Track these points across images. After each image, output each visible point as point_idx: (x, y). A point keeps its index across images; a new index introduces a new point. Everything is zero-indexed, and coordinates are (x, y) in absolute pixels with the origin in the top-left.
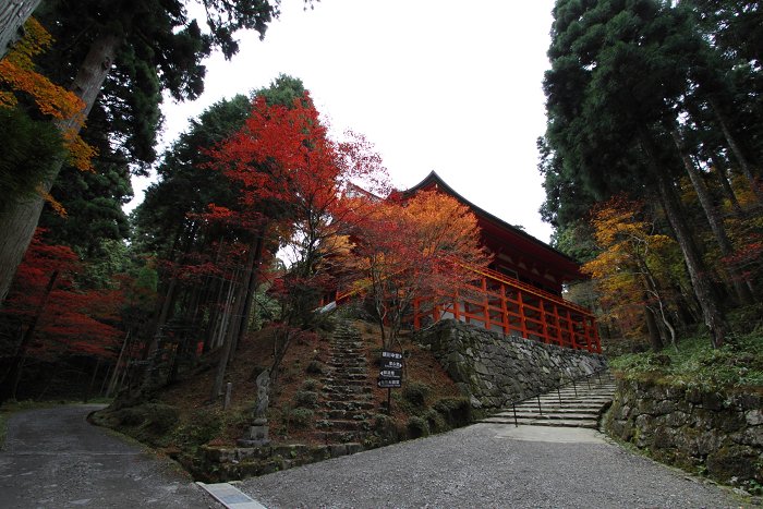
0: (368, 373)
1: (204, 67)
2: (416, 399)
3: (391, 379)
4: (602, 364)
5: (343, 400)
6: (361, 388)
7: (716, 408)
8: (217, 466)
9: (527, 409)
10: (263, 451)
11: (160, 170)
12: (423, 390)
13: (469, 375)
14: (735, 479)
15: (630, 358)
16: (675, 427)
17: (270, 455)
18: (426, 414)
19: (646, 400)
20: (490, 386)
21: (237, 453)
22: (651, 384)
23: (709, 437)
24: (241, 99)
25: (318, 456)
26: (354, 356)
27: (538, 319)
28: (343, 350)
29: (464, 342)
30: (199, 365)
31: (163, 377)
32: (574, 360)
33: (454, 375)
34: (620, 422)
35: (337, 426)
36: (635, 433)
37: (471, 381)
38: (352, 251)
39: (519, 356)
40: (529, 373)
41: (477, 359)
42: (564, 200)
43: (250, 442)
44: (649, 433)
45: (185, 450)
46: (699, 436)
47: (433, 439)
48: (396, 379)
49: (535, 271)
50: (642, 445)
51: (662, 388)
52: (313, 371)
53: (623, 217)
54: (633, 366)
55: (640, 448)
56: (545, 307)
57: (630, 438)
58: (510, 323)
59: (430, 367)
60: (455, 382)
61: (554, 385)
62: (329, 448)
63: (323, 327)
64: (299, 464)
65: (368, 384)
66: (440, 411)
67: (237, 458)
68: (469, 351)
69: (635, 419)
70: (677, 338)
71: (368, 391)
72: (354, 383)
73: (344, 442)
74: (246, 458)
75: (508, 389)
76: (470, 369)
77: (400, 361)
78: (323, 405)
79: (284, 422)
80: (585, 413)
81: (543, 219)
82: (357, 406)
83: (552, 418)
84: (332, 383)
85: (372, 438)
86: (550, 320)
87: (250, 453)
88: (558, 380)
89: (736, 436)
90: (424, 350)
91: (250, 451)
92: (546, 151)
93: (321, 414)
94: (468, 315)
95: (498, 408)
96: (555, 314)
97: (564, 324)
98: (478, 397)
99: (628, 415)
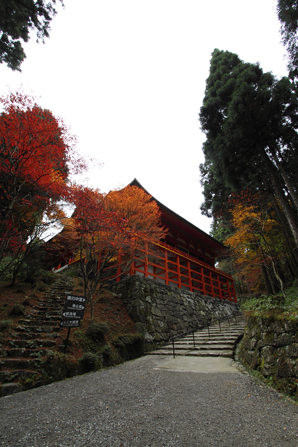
2: (97, 337)
3: (72, 319)
4: (237, 309)
5: (29, 338)
6: (51, 327)
9: (186, 343)
13: (146, 317)
15: (255, 301)
16: (293, 358)
18: (103, 349)
19: (269, 333)
20: (162, 324)
22: (272, 320)
27: (200, 280)
28: (53, 297)
29: (145, 291)
32: (221, 306)
33: (135, 316)
34: (249, 352)
35: (7, 365)
36: (260, 362)
37: (147, 321)
39: (185, 303)
40: (191, 315)
41: (154, 305)
44: (272, 363)
48: (76, 320)
49: (199, 250)
50: (267, 374)
51: (281, 322)
52: (16, 313)
53: (249, 208)
54: (257, 306)
55: (266, 376)
56: (204, 272)
57: (257, 367)
58: (182, 282)
59: (118, 310)
60: (135, 322)
61: (207, 323)
66: (117, 346)
68: (148, 299)
69: (260, 349)
70: (285, 287)
71: (55, 330)
72: (48, 324)
75: (175, 326)
76: (147, 312)
80: (225, 344)
83: (202, 349)
84: (28, 323)
85: (35, 377)
86: (207, 281)
88: (210, 320)
90: (116, 297)
92: (204, 172)
94: (155, 275)
95: (166, 341)
96: (210, 277)
97: (216, 283)
98: (151, 333)
99: (255, 346)
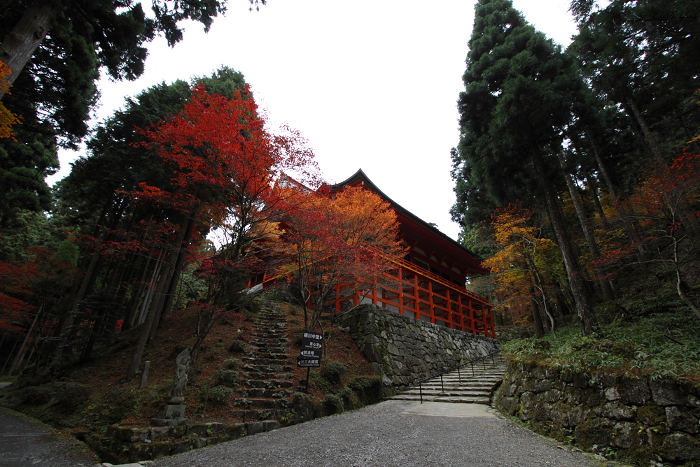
0: (289, 352)
1: (145, 50)
2: (333, 378)
3: (311, 359)
4: (495, 347)
5: (263, 378)
6: (281, 367)
7: (582, 386)
8: (128, 446)
9: (432, 387)
10: (178, 429)
11: (90, 145)
12: (340, 369)
13: (382, 356)
14: (595, 446)
15: (518, 343)
16: (551, 403)
17: (185, 434)
18: (342, 391)
19: (529, 379)
20: (401, 366)
21: (150, 432)
22: (533, 366)
23: (577, 411)
24: (181, 85)
25: (235, 433)
26: (277, 337)
27: (445, 306)
28: (266, 330)
29: (380, 325)
30: (117, 342)
31: (76, 354)
32: (473, 343)
33: (369, 356)
34: (508, 399)
35: (255, 404)
36: (519, 408)
37: (384, 362)
38: (281, 237)
39: (427, 339)
40: (435, 354)
41: (391, 341)
42: (472, 203)
43: (165, 421)
44: (530, 408)
45: (94, 430)
46: (570, 410)
47: (346, 416)
48: (315, 359)
49: (444, 264)
50: (525, 418)
51: (542, 369)
52: (236, 350)
53: (517, 221)
54: (520, 349)
55: (524, 421)
56: (451, 296)
57: (515, 413)
58: (421, 309)
59: (348, 347)
60: (370, 362)
61: (455, 365)
62: (246, 426)
63: (248, 308)
64: (214, 442)
65: (288, 364)
66: (354, 389)
67: (150, 437)
68: (383, 334)
69: (520, 395)
70: (556, 326)
71: (287, 370)
72: (275, 363)
73: (261, 419)
74: (159, 436)
75: (416, 368)
76: (383, 350)
77: (320, 341)
78: (244, 383)
79: (203, 400)
80: (480, 390)
81: (453, 219)
82: (276, 384)
83: (452, 395)
84: (253, 362)
85: (289, 415)
86: (455, 307)
87: (164, 432)
88: (459, 361)
89: (598, 410)
90: (343, 332)
91: (164, 430)
92: (458, 161)
93: (240, 392)
94: (384, 301)
95: (406, 386)
96: (459, 303)
97: (466, 312)
98: (389, 376)
99: (515, 392)
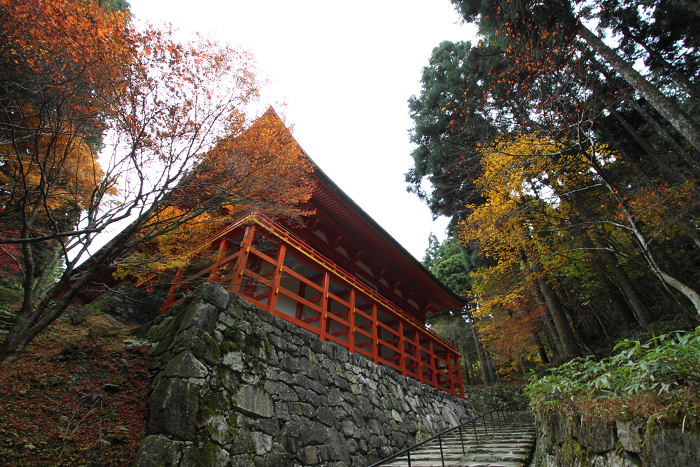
20: (265, 445)
27: (396, 345)
29: (229, 337)
32: (436, 404)
39: (354, 388)
40: (367, 419)
49: (398, 292)
56: (405, 332)
58: (356, 344)
61: (405, 444)
68: (233, 359)
86: (410, 349)
88: (414, 434)
96: (416, 343)
97: (426, 358)
